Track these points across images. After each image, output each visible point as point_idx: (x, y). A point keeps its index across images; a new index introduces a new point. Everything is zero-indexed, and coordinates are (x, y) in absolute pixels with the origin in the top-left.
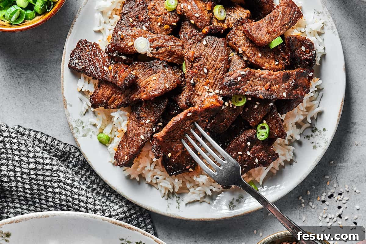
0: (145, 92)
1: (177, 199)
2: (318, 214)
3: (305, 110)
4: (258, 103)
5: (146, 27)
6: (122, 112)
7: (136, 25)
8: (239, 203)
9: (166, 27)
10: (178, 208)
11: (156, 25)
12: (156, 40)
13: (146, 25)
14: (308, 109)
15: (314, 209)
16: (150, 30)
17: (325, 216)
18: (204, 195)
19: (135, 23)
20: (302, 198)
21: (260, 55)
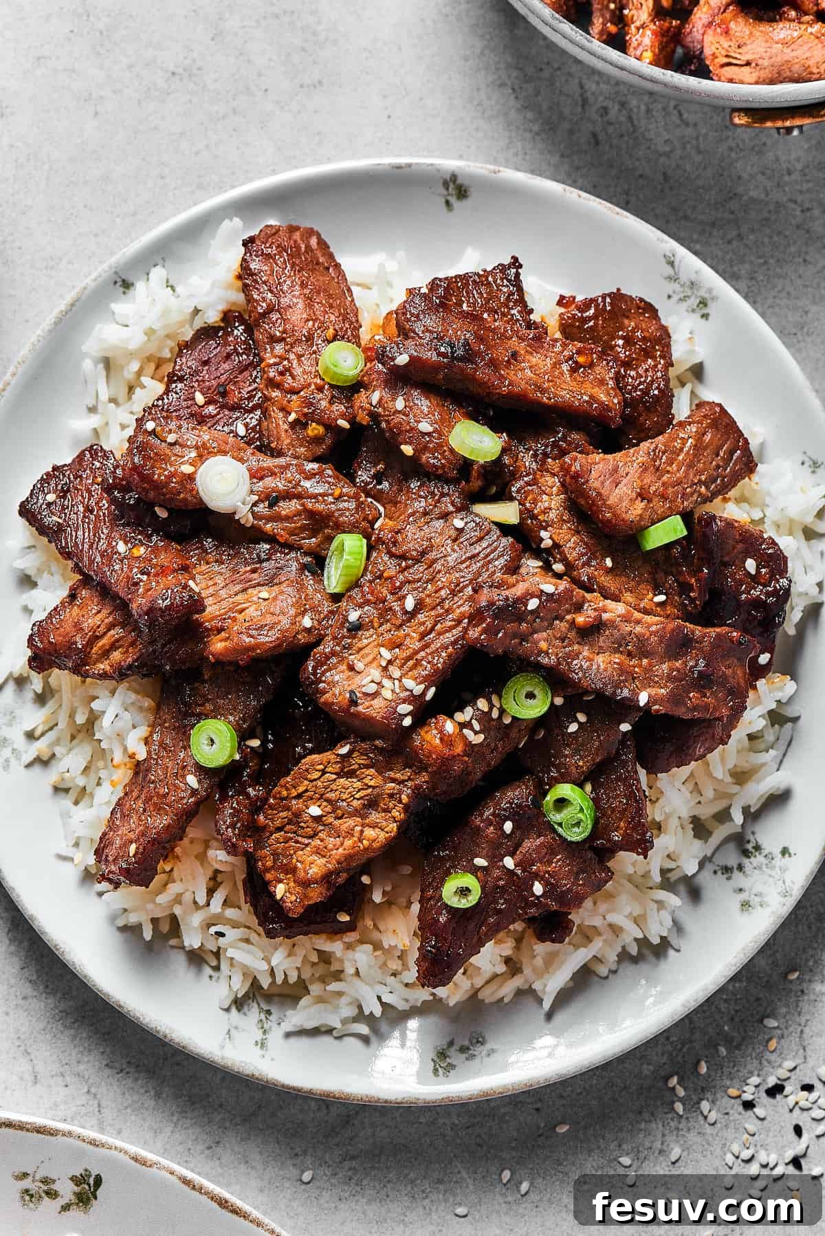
0: (223, 634)
1: (263, 1016)
2: (724, 1145)
3: (729, 779)
4: (582, 718)
5: (246, 425)
6: (133, 697)
7: (216, 415)
8: (467, 1059)
9: (314, 429)
10: (263, 1045)
11: (280, 423)
12: (273, 474)
13: (248, 420)
14: (741, 777)
15: (713, 1124)
16: (260, 439)
17: (746, 1154)
18: (357, 1011)
19: (211, 409)
20: (679, 1083)
21: (609, 562)
